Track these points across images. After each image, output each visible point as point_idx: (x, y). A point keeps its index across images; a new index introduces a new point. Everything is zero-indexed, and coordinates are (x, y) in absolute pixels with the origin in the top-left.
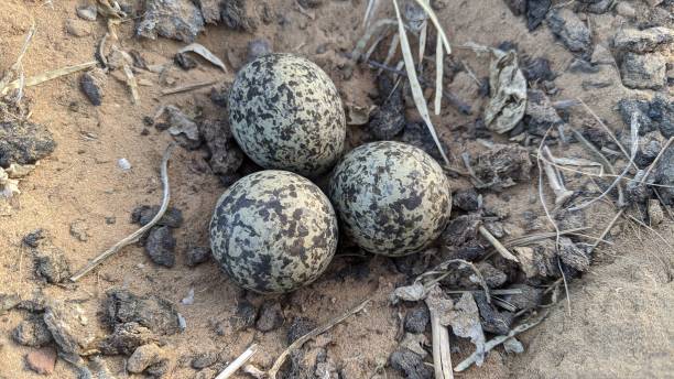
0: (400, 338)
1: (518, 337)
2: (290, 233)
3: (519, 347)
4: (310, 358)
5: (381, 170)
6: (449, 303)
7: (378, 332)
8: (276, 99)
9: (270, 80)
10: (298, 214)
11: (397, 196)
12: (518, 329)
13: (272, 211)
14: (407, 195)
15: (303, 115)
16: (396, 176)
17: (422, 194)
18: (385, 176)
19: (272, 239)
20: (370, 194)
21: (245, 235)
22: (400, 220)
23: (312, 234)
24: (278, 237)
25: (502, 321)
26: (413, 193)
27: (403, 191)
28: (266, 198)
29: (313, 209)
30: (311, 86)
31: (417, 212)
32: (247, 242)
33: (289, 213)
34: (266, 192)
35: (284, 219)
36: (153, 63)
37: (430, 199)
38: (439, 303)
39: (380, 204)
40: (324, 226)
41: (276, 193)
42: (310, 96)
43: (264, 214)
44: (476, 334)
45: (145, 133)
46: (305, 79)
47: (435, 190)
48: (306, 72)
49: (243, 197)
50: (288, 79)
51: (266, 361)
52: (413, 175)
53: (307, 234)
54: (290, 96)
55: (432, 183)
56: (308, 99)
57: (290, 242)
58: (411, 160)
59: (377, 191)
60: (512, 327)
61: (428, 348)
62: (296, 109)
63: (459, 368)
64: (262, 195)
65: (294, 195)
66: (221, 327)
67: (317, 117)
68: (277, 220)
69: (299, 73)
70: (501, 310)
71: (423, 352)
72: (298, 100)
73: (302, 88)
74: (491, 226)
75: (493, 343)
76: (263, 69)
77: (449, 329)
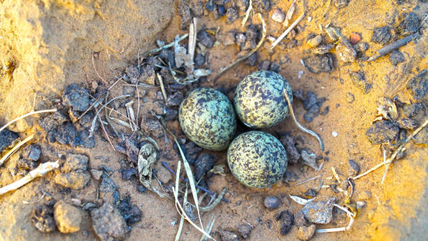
0: (208, 54)
1: (158, 47)
2: (257, 86)
3: (159, 43)
4: (248, 45)
5: (215, 117)
6: (187, 64)
7: (216, 58)
8: (264, 150)
9: (267, 159)
10: (254, 94)
11: (209, 104)
12: (158, 50)
13: (266, 94)
14: (204, 104)
15: (251, 144)
16: (209, 113)
17: (197, 104)
18: (214, 114)
19: (266, 83)
20: (221, 107)
21: (277, 85)
22: (207, 94)
23: (248, 87)
24: (263, 84)
25: (165, 54)
26: (201, 105)
27: (206, 106)
28: (268, 101)
29: (247, 98)
30: (247, 158)
31: (200, 97)
32: (276, 83)
33: (258, 94)
34: (268, 104)
35: (261, 91)
36: (327, 189)
37: (193, 103)
38: (190, 64)
39: (217, 102)
40: (242, 93)
41: (264, 104)
42: (248, 153)
43: (269, 93)
44: (178, 48)
45: (327, 153)
46: (250, 161)
47: (190, 108)
48: (250, 165)
49: (278, 103)
50: (259, 160)
51: (267, 44)
52: (201, 113)
53: (250, 87)
54: (257, 151)
55: (191, 111)
56: (249, 151)
57: (258, 82)
58: (200, 123)
59: (218, 107)
60: (160, 51)
61: (197, 46)
62: (255, 146)
63: (186, 36)
64: (271, 102)
65: (256, 103)
66: (286, 60)
67: (244, 145)
68: (263, 90)
69: (253, 164)
70: (164, 59)
71: (199, 44)
72: (254, 150)
73: (252, 156)
74: (162, 98)
75: (169, 46)
76: (270, 166)
77: (187, 53)
